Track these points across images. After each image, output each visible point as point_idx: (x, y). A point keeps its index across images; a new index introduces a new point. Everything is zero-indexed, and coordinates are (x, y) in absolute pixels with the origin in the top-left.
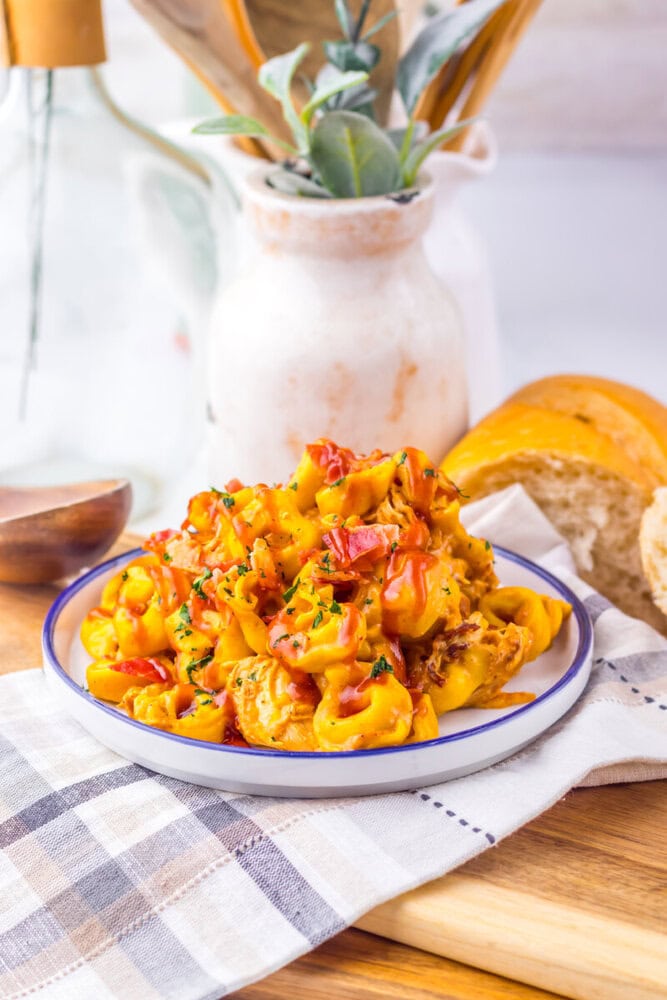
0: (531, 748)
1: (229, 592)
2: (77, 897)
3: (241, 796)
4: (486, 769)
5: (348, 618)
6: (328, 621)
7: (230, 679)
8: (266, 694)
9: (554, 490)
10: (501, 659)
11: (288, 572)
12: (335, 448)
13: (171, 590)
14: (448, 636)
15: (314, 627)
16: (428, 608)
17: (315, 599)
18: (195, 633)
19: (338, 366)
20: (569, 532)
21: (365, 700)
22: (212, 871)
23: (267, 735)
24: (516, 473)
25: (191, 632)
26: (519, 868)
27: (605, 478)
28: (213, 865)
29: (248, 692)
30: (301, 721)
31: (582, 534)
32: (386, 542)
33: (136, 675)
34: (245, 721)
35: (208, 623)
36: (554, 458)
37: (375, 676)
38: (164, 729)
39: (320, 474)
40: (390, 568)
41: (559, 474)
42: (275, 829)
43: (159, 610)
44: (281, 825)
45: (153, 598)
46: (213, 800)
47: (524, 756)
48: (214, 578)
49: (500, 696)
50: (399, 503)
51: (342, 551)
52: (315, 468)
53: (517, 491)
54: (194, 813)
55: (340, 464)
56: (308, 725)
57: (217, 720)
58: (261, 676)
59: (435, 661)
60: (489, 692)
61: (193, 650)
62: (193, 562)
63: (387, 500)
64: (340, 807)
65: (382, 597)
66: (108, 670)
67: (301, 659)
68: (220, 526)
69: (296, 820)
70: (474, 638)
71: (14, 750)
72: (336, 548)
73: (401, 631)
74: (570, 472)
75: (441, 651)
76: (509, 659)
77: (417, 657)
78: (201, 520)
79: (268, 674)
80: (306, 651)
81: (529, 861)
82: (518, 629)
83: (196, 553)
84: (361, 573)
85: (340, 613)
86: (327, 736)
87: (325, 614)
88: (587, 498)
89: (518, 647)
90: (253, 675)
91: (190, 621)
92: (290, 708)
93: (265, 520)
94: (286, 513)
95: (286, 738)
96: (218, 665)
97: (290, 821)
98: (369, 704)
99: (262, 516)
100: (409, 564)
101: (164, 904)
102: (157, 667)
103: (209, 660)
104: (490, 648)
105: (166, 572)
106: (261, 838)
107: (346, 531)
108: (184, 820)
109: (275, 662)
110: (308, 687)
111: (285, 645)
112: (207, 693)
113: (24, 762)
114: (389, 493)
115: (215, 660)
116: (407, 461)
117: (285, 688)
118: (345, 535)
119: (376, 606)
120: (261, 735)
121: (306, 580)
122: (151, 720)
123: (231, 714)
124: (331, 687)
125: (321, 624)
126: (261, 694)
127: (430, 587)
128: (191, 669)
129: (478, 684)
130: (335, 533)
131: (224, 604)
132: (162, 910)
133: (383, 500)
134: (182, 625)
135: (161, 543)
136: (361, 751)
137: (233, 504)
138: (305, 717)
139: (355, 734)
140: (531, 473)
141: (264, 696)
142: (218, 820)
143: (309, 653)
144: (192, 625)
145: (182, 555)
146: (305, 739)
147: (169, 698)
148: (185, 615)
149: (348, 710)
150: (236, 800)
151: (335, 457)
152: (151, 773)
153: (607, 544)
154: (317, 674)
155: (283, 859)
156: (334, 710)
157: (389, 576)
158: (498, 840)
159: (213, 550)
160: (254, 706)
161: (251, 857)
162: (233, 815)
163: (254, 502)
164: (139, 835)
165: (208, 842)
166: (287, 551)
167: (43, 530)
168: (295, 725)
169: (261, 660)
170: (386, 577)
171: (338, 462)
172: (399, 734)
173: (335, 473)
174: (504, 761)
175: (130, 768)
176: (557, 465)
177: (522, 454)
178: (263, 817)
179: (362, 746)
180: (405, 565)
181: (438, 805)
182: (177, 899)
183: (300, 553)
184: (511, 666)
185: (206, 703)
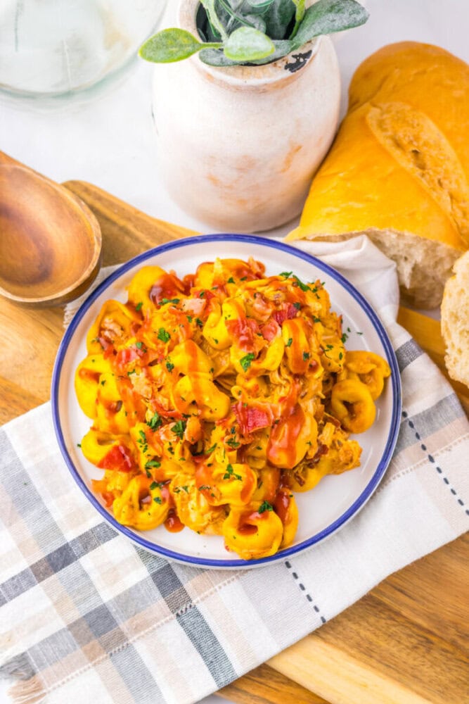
2: (85, 625)
7: (172, 487)
22: (163, 624)
28: (163, 621)
29: (183, 499)
30: (215, 523)
32: (272, 417)
36: (391, 232)
42: (199, 599)
43: (126, 419)
44: (203, 596)
50: (285, 374)
54: (151, 575)
58: (191, 490)
59: (299, 470)
65: (268, 451)
69: (211, 593)
71: (40, 499)
75: (303, 465)
79: (195, 491)
90: (186, 488)
92: (209, 516)
93: (193, 396)
95: (206, 532)
96: (164, 470)
101: (135, 638)
102: (126, 456)
105: (130, 394)
106: (190, 606)
108: (146, 581)
113: (47, 512)
114: (279, 368)
115: (162, 466)
116: (292, 346)
126: (191, 502)
128: (147, 468)
132: (134, 641)
134: (141, 440)
138: (218, 520)
141: (193, 505)
142: (165, 585)
147: (134, 488)
148: (143, 435)
155: (203, 621)
156: (236, 525)
160: (187, 508)
161: (184, 618)
165: (158, 604)
168: (212, 526)
172: (274, 551)
181: (295, 576)
182: (142, 637)
185: (157, 499)
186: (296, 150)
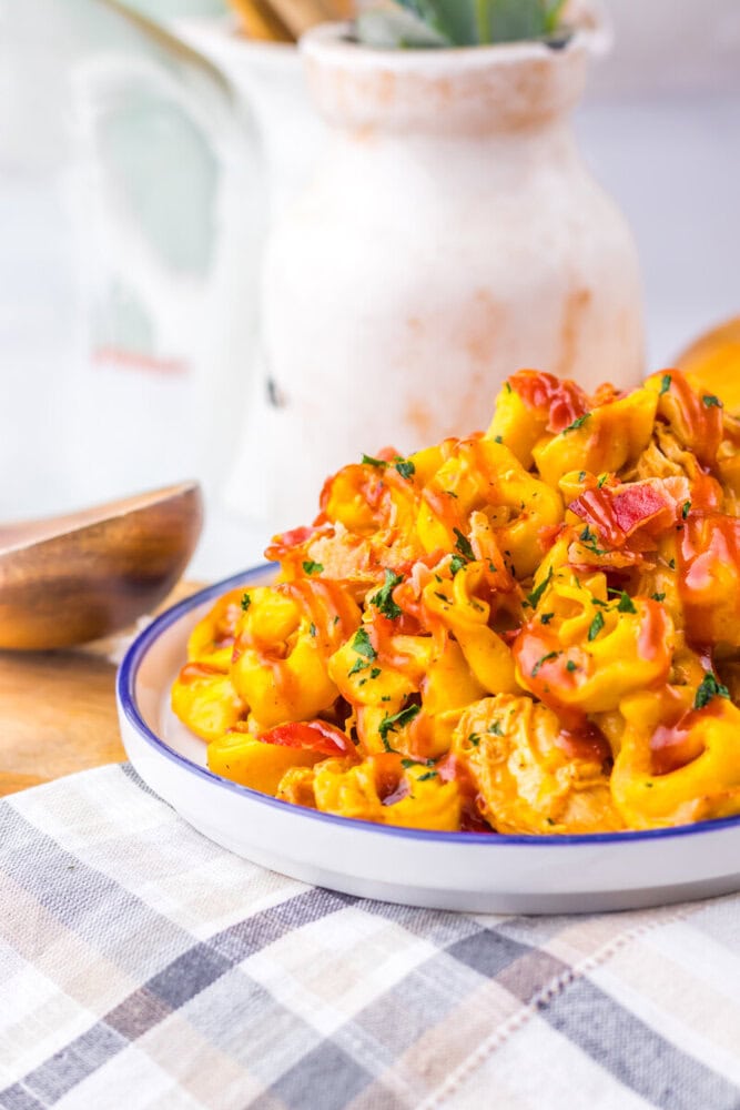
1: (443, 597)
3: (510, 919)
5: (647, 618)
6: (614, 627)
7: (458, 736)
8: (523, 751)
11: (521, 566)
12: (554, 382)
13: (330, 614)
15: (590, 639)
17: (585, 596)
18: (385, 673)
19: (482, 295)
21: (692, 747)
22: (503, 1039)
23: (538, 816)
25: (379, 672)
28: (503, 1029)
29: (493, 753)
30: (588, 790)
32: (673, 502)
33: (299, 746)
34: (495, 798)
35: (404, 655)
37: (704, 703)
38: (374, 822)
39: (538, 417)
40: (685, 542)
42: (590, 961)
43: (314, 646)
44: (599, 954)
45: (301, 629)
46: (466, 929)
48: (414, 580)
50: (673, 449)
51: (608, 523)
52: (529, 408)
54: (446, 950)
55: (568, 400)
56: (603, 795)
57: (451, 800)
58: (509, 725)
61: (384, 699)
62: (359, 567)
63: (653, 445)
64: (681, 919)
65: (682, 587)
66: (257, 742)
67: (584, 690)
68: (394, 510)
69: (620, 944)
71: (113, 886)
72: (597, 518)
73: (715, 638)
78: (351, 510)
79: (522, 721)
80: (589, 675)
83: (363, 552)
84: (643, 553)
85: (634, 612)
86: (641, 807)
87: (605, 615)
90: (495, 728)
91: (375, 655)
92: (572, 769)
93: (476, 485)
94: (511, 472)
95: (570, 818)
96: (432, 717)
97: (610, 945)
98: (701, 750)
99: (471, 479)
100: (716, 531)
101: (431, 1100)
102: (325, 733)
103: (414, 712)
105: (317, 589)
106: (572, 978)
107: (607, 492)
109: (528, 702)
110: (589, 735)
111: (552, 670)
112: (421, 764)
113: (136, 902)
115: (424, 710)
117: (552, 741)
118: (604, 497)
119: (672, 600)
120: (528, 818)
121: (562, 570)
122: (348, 809)
123: (469, 791)
124: (631, 729)
125: (600, 634)
126: (516, 754)
128: (386, 730)
130: (589, 498)
131: (437, 618)
133: (647, 447)
134: (360, 662)
135: (297, 547)
136: (709, 823)
137: (413, 471)
138: (594, 782)
139: (691, 798)
141: (522, 757)
143: (593, 679)
144: (379, 661)
145: (337, 559)
146: (600, 817)
148: (364, 647)
149: (666, 762)
150: (505, 924)
151: (559, 391)
152: (350, 899)
154: (601, 715)
155: (616, 1007)
156: (645, 766)
157: (687, 554)
159: (390, 544)
161: (561, 1008)
162: (514, 949)
164: (364, 995)
167: (89, 554)
168: (582, 795)
169: (504, 702)
170: (680, 556)
171: (563, 398)
173: (562, 415)
175: (312, 894)
178: (564, 943)
179: (708, 814)
180: (710, 536)
182: (452, 1091)
183: (541, 531)
185: (426, 777)
186: (581, 299)
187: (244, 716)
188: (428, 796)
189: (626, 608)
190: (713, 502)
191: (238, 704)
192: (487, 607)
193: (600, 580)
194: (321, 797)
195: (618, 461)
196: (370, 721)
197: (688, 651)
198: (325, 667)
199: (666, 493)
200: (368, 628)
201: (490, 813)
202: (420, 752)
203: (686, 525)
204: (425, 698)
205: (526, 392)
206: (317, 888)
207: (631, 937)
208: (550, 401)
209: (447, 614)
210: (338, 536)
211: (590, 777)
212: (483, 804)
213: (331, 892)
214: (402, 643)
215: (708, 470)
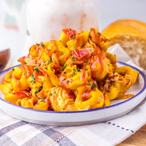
0: (136, 109)
1: (46, 69)
3: (55, 127)
4: (124, 115)
5: (83, 73)
6: (77, 74)
7: (48, 94)
8: (60, 97)
9: (127, 45)
10: (125, 84)
11: (62, 64)
12: (71, 30)
13: (28, 72)
14: (110, 78)
15: (72, 76)
16: (104, 70)
17: (72, 69)
18: (36, 82)
19: (65, 15)
20: (132, 56)
21: (90, 96)
23: (61, 108)
24: (117, 41)
25: (35, 82)
26: (141, 140)
27: (141, 40)
29: (54, 97)
30: (71, 104)
31: (136, 57)
32: (90, 52)
33: (20, 95)
34: (54, 105)
35: (40, 79)
36: (127, 35)
37: (92, 89)
38: (31, 108)
39: (67, 37)
40: (92, 59)
41: (128, 40)
42: (68, 134)
43: (25, 77)
44: (69, 133)
45: (22, 74)
46: (47, 128)
47: (134, 111)
48: (41, 66)
49: (125, 96)
50: (91, 43)
51: (78, 56)
52: (66, 35)
53: (117, 46)
54: (42, 132)
55: (73, 33)
56: (73, 105)
57: (46, 105)
58: (57, 92)
59: (106, 86)
60: (122, 94)
61: (36, 87)
62: (33, 63)
63: (88, 42)
64: (86, 127)
67: (70, 86)
68: (40, 53)
69: (73, 131)
70: (117, 79)
72: (76, 55)
73: (97, 77)
74: (131, 39)
75: (108, 83)
76: (127, 84)
77: (101, 85)
78: (34, 53)
79: (60, 92)
80: (71, 83)
81: (143, 138)
82: (129, 76)
83: (34, 61)
84: (84, 61)
85: (80, 72)
86: (79, 107)
87: (75, 72)
88: (136, 46)
89: (130, 80)
90: (55, 92)
91: (35, 79)
92: (68, 100)
93: (54, 48)
94: (60, 46)
95: (67, 109)
96: (44, 90)
97: (72, 131)
98: (91, 97)
99: (53, 47)
100: (98, 58)
102: (25, 93)
103: (41, 89)
104: (121, 82)
105: (26, 67)
106: (64, 137)
107: (78, 50)
108: (40, 134)
109: (61, 88)
110: (72, 94)
111: (65, 82)
112: (42, 99)
114: (88, 40)
115: (43, 89)
116: (92, 31)
117: (65, 95)
118: (77, 51)
119: (89, 70)
120: (60, 109)
121: (68, 64)
122: (27, 106)
123: (50, 104)
124: (79, 93)
125: (74, 76)
126: (58, 97)
127: (104, 64)
128: (36, 93)
129: (119, 92)
130: (75, 51)
131: (45, 72)
133: (87, 42)
134: (32, 80)
135: (23, 60)
136: (91, 110)
137: (44, 46)
138: (72, 103)
139: (88, 105)
140: (120, 41)
141: (59, 97)
142: (50, 133)
145: (30, 62)
146: (73, 109)
147: (31, 101)
148: (33, 78)
149: (85, 99)
150: (54, 128)
151: (71, 32)
152: (27, 123)
153: (143, 59)
154: (74, 90)
155: (71, 142)
156: (81, 100)
157: (92, 61)
158: (134, 132)
159: (39, 59)
160: (56, 101)
162: (54, 132)
163: (50, 44)
164: (27, 139)
165: (48, 140)
166: (61, 57)
168: (69, 105)
169: (57, 88)
171: (72, 33)
172: (101, 105)
173: (72, 36)
174: (129, 113)
175: (21, 122)
176: (128, 37)
177: (118, 35)
178: (64, 131)
179: (91, 108)
180: (96, 58)
181: (114, 125)
183: (66, 57)
184: (128, 86)
185: (42, 101)
186: (84, 16)
187: (12, 90)
188: (42, 104)
189: (79, 71)
190: (99, 53)
191: (11, 88)
192: (54, 70)
193: (75, 66)
194: (22, 104)
195: (81, 45)
196: (33, 91)
197: (92, 80)
198: (26, 81)
199: (89, 51)
200: (34, 74)
201: (53, 108)
202: (42, 97)
203: (92, 57)
204: (43, 87)
205: (66, 32)
206: (22, 121)
207: (76, 130)
208: (70, 34)
209: (47, 72)
210: (30, 58)
211: (71, 102)
212: (52, 106)
213: (24, 121)
214: (40, 77)
215: (98, 47)
